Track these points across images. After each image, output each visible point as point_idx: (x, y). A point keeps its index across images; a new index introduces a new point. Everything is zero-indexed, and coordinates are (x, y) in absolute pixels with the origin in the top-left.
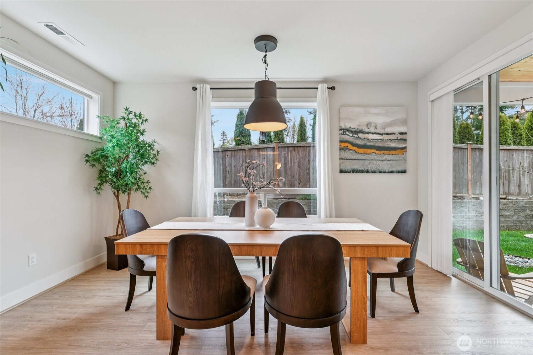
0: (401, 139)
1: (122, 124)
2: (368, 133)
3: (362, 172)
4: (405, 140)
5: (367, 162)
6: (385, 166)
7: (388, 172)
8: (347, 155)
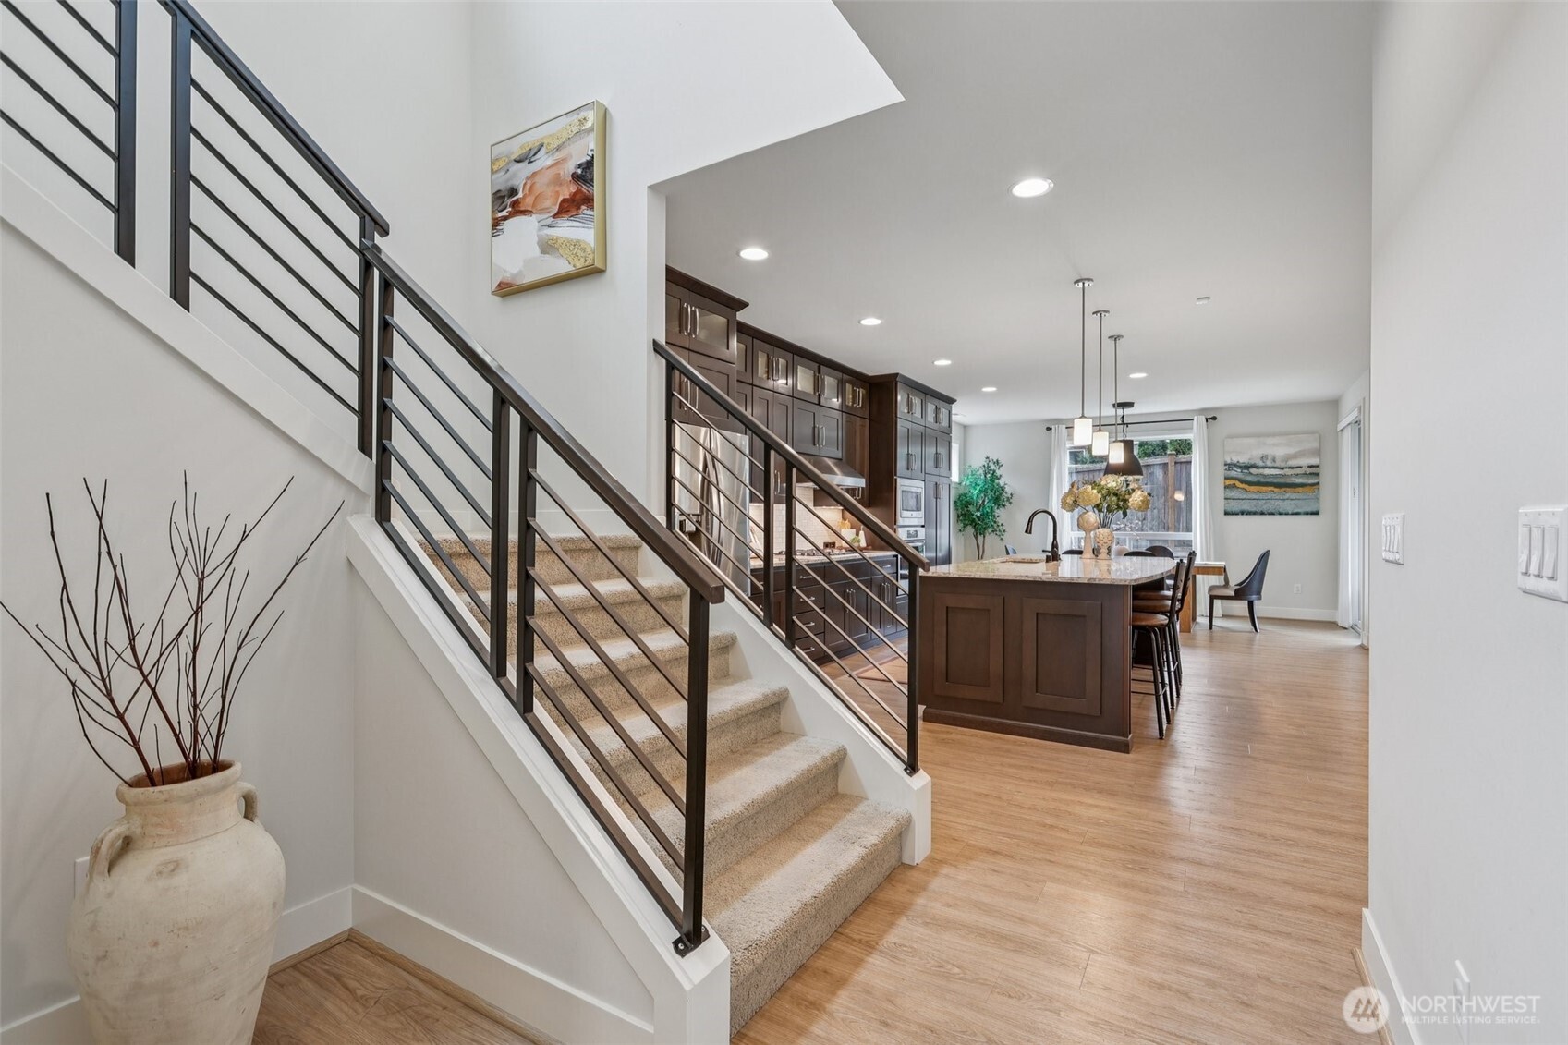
0: (1311, 474)
1: (981, 472)
2: (1263, 468)
3: (1255, 513)
4: (1318, 474)
5: (1261, 502)
6: (1288, 506)
7: (1293, 514)
8: (1233, 494)
